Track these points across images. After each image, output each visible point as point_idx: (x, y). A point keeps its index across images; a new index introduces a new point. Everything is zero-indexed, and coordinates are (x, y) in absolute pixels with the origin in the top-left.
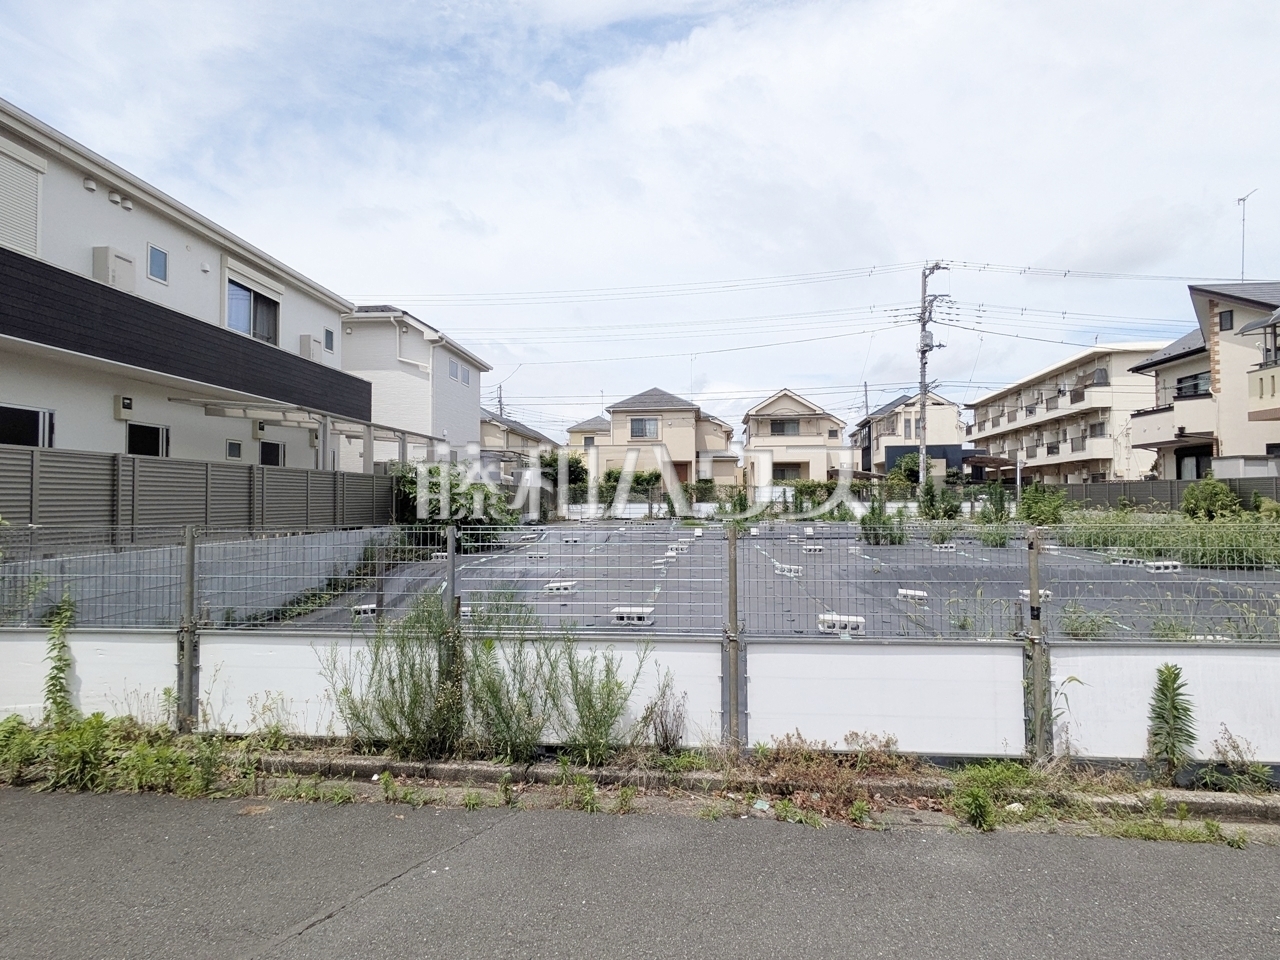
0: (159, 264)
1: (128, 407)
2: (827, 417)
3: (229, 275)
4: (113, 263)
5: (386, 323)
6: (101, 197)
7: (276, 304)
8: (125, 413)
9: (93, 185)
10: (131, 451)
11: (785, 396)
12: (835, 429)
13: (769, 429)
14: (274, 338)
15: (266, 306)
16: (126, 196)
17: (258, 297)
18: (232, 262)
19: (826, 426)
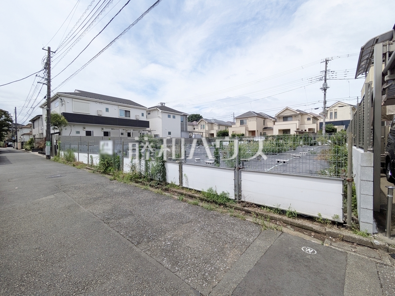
0: (107, 110)
1: (103, 129)
3: (119, 109)
4: (99, 111)
5: (155, 110)
6: (98, 103)
7: (130, 111)
8: (102, 130)
9: (97, 103)
10: (104, 136)
11: (287, 109)
12: (309, 117)
13: (282, 120)
14: (130, 117)
15: (127, 112)
16: (102, 103)
17: (126, 111)
18: (119, 107)
19: (307, 117)
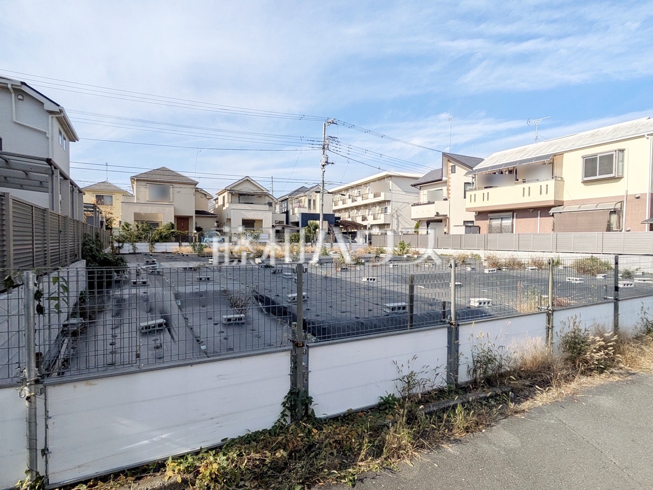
2: (267, 195)
11: (247, 180)
12: (271, 201)
13: (237, 199)
